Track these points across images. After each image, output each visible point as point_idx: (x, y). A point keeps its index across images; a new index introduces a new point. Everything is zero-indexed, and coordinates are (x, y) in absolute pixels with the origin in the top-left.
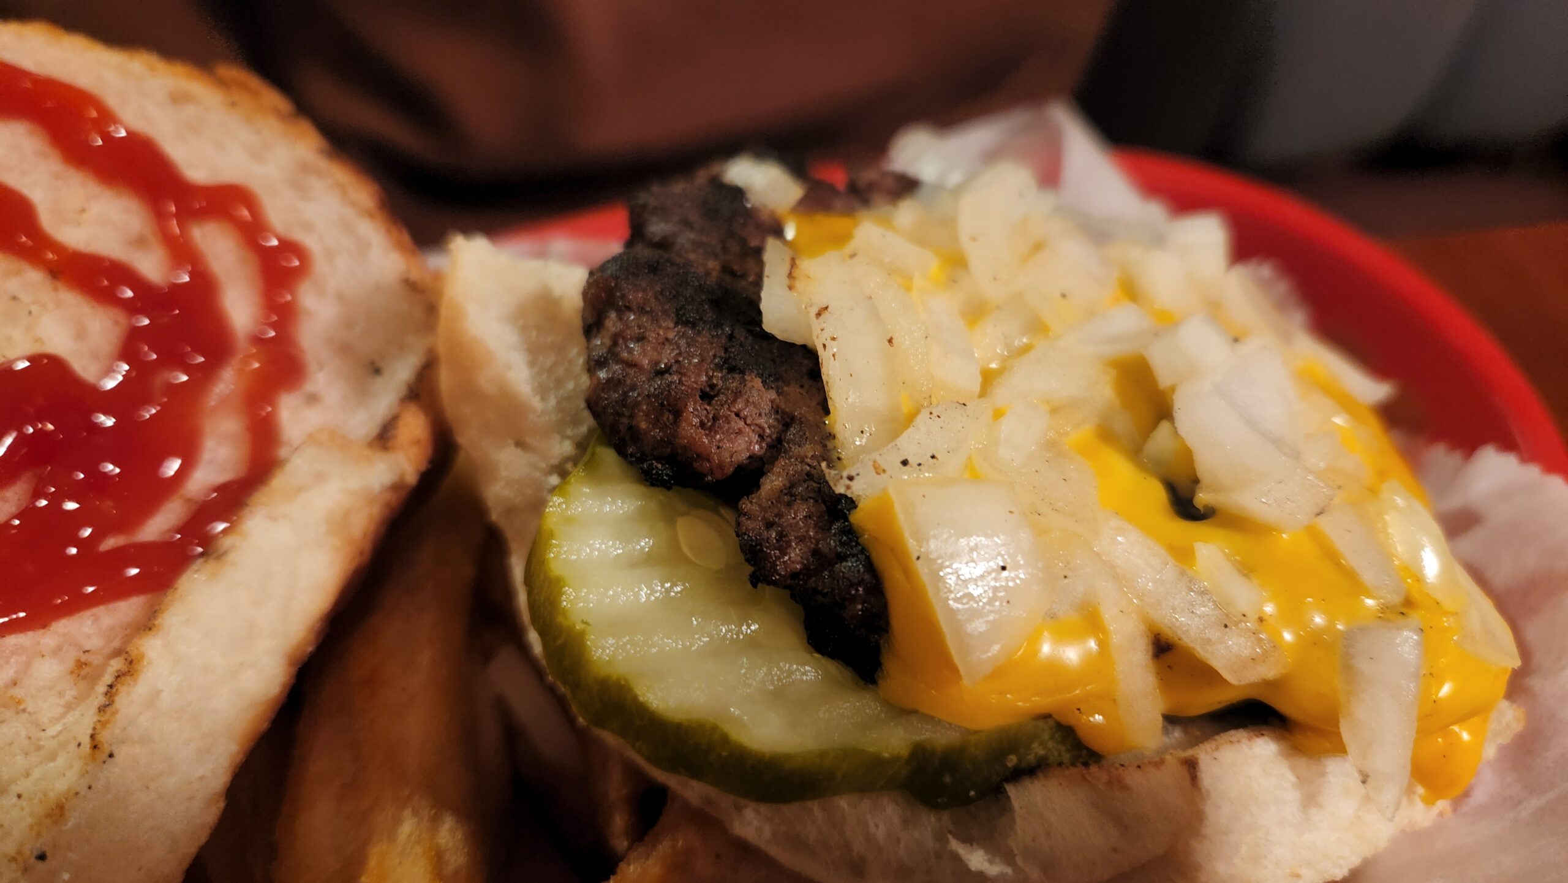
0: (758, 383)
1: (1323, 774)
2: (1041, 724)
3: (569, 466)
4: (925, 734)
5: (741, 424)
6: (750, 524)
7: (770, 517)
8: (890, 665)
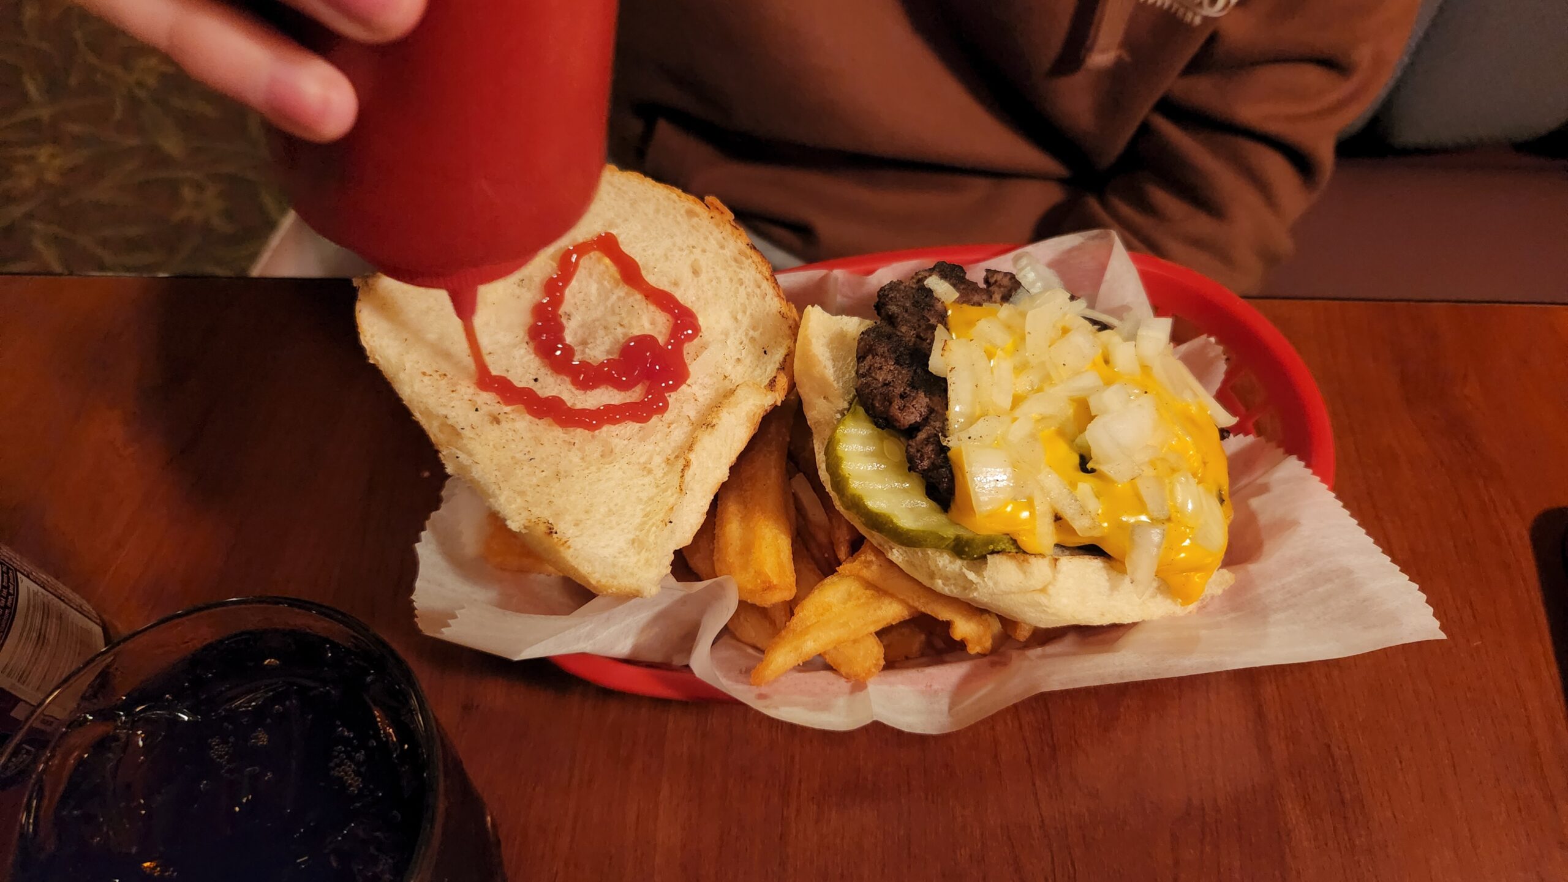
0: (922, 395)
1: (1123, 579)
2: (1005, 537)
3: (845, 412)
4: (961, 532)
5: (914, 409)
6: (912, 450)
7: (919, 448)
8: (953, 506)
